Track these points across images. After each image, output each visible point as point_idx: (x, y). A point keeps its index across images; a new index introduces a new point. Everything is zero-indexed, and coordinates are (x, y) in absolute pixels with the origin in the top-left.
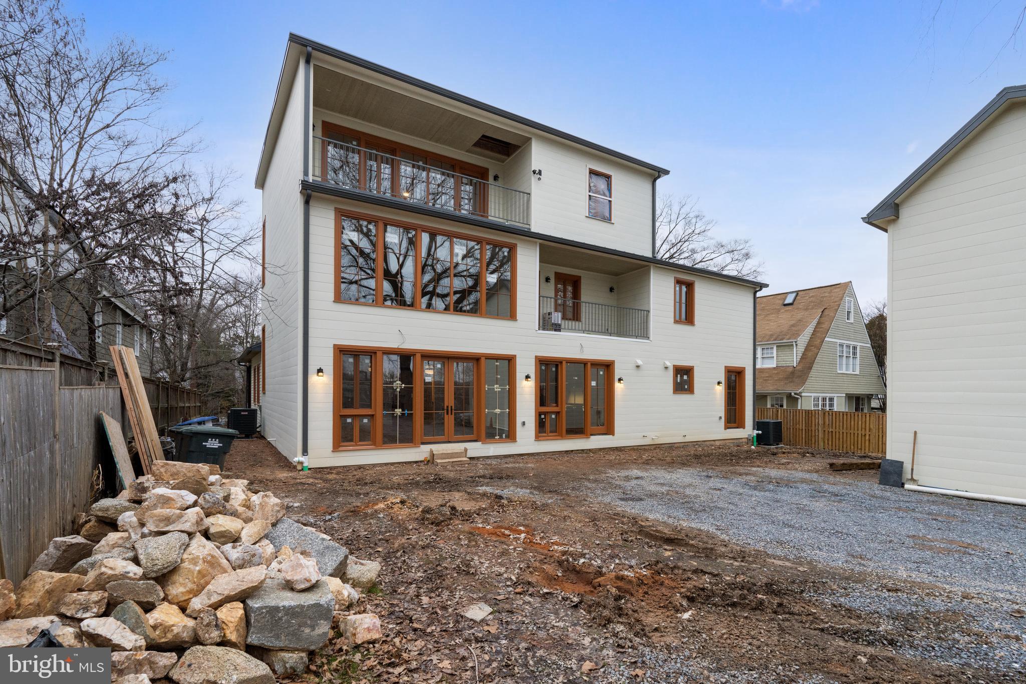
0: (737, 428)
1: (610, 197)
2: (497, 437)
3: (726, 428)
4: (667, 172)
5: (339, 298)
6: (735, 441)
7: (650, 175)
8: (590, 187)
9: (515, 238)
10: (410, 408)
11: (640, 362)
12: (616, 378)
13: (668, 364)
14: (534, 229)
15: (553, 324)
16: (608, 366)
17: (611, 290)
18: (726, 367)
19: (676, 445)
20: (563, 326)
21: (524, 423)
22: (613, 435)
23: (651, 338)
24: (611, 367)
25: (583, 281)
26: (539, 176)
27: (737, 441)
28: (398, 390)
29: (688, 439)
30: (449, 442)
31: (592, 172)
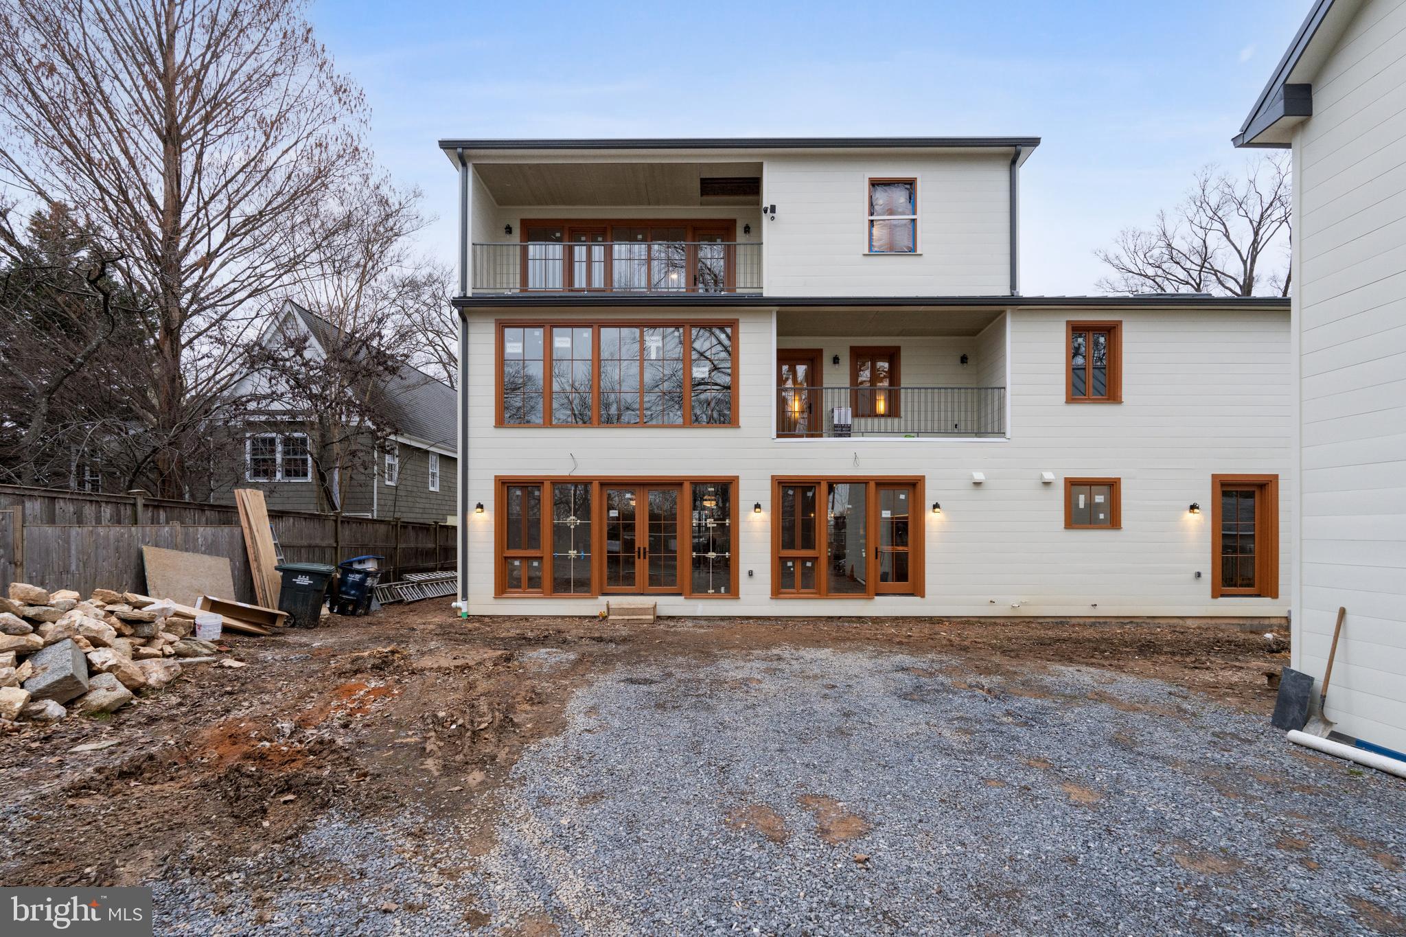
0: (1259, 596)
1: (914, 213)
2: (711, 591)
3: (1216, 594)
4: (1034, 142)
5: (500, 423)
6: (1248, 622)
7: (1004, 155)
8: (871, 205)
9: (736, 311)
10: (587, 548)
11: (979, 476)
12: (929, 504)
13: (1048, 476)
14: (768, 292)
15: (836, 426)
16: (913, 485)
17: (964, 360)
18: (1214, 476)
19: (1074, 621)
20: (855, 428)
21: (751, 574)
22: (923, 596)
23: (1008, 435)
24: (918, 486)
25: (903, 354)
26: (772, 215)
27: (1256, 622)
28: (572, 527)
29: (1102, 611)
30: (642, 594)
31: (875, 184)
